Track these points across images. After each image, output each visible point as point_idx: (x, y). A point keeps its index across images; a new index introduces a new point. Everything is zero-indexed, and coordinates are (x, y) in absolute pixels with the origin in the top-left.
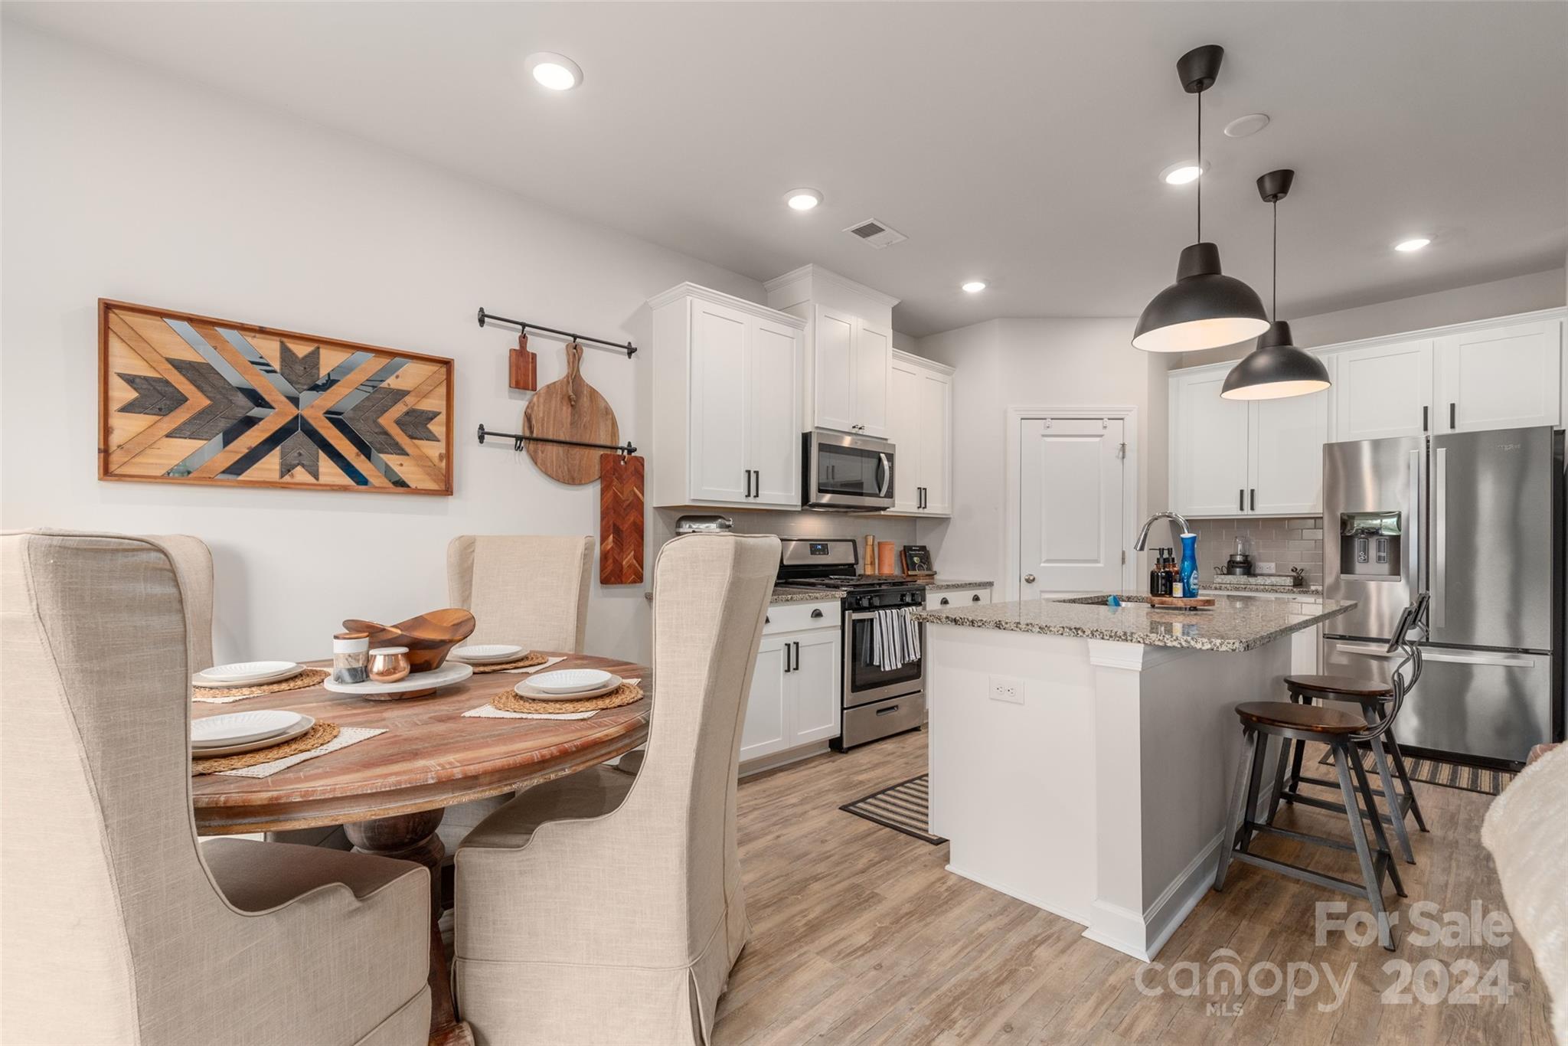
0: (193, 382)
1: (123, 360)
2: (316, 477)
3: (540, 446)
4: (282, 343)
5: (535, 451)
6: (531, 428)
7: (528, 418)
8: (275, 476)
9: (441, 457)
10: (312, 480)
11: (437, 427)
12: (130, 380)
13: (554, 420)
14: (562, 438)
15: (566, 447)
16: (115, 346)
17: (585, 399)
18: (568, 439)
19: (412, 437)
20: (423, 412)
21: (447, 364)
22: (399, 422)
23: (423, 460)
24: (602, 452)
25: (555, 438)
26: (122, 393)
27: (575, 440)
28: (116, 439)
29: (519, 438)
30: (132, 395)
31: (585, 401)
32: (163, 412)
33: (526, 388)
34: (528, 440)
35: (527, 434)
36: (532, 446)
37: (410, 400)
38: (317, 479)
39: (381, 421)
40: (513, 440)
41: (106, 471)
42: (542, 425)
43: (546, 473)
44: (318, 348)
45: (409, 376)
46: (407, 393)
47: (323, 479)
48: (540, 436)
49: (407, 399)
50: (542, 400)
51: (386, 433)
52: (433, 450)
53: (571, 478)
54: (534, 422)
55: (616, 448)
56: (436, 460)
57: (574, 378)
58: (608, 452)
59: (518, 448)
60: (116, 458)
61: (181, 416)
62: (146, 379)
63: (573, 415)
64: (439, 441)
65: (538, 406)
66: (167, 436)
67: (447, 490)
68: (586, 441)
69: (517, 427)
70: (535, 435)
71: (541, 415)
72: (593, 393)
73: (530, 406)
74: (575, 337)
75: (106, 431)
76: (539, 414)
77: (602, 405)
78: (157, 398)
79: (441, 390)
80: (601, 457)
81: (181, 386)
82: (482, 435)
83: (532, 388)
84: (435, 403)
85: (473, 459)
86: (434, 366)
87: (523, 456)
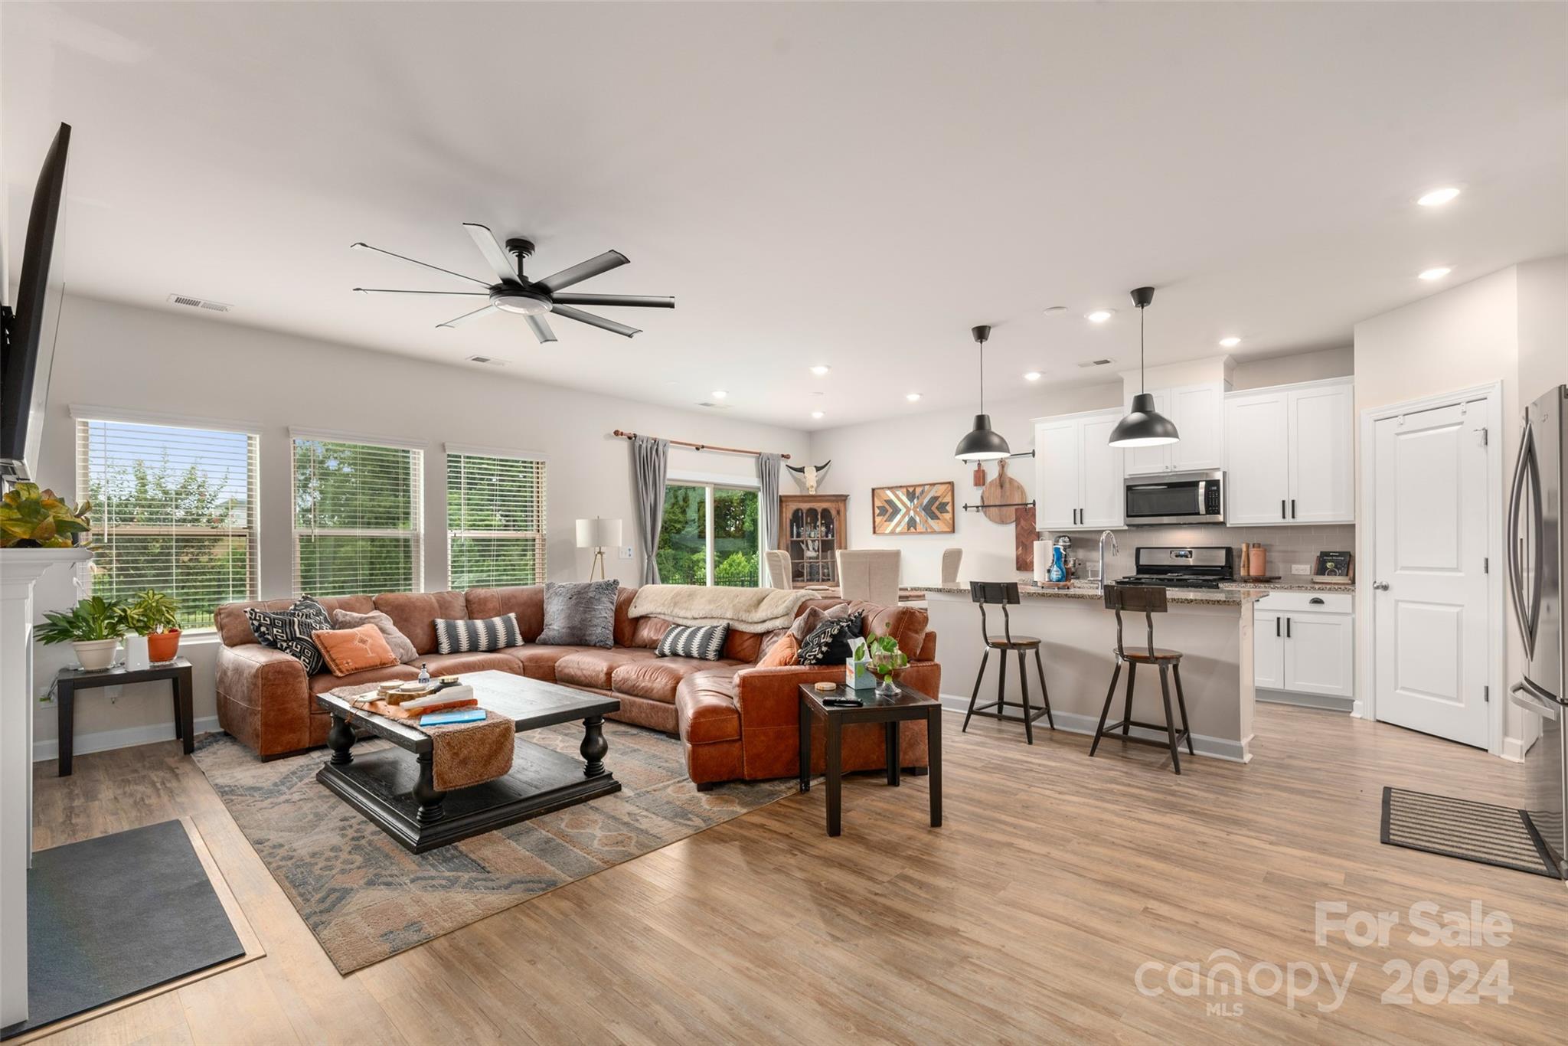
1: (878, 503)
3: (987, 508)
5: (986, 511)
6: (983, 502)
7: (982, 498)
8: (906, 531)
9: (950, 519)
11: (949, 508)
12: (878, 507)
13: (993, 497)
14: (997, 504)
15: (999, 508)
16: (876, 499)
18: (1000, 504)
19: (941, 513)
20: (944, 503)
21: (951, 484)
22: (936, 508)
23: (945, 521)
24: (1016, 507)
25: (994, 504)
26: (877, 511)
27: (1003, 504)
28: (877, 524)
29: (977, 507)
31: (1007, 485)
32: (884, 516)
33: (980, 485)
34: (984, 507)
35: (982, 504)
36: (984, 509)
37: (940, 499)
38: (916, 530)
39: (931, 508)
41: (874, 532)
42: (988, 500)
43: (990, 519)
44: (915, 488)
45: (940, 490)
46: (939, 497)
47: (918, 531)
48: (987, 504)
50: (987, 489)
51: (933, 513)
52: (948, 516)
53: (1002, 521)
54: (984, 499)
55: (1027, 505)
56: (949, 521)
57: (1001, 475)
58: (1020, 507)
59: (978, 511)
60: (877, 529)
61: (887, 515)
62: (881, 507)
63: (1001, 493)
64: (949, 512)
65: (986, 492)
66: (885, 522)
67: (954, 531)
68: (1009, 503)
69: (979, 503)
70: (985, 504)
72: (1011, 480)
73: (983, 493)
75: (874, 522)
76: (986, 495)
77: (1016, 484)
78: (883, 511)
79: (950, 493)
80: (1016, 510)
81: (888, 507)
82: (966, 507)
83: (984, 484)
84: (948, 499)
85: (962, 517)
86: (947, 485)
87: (981, 514)
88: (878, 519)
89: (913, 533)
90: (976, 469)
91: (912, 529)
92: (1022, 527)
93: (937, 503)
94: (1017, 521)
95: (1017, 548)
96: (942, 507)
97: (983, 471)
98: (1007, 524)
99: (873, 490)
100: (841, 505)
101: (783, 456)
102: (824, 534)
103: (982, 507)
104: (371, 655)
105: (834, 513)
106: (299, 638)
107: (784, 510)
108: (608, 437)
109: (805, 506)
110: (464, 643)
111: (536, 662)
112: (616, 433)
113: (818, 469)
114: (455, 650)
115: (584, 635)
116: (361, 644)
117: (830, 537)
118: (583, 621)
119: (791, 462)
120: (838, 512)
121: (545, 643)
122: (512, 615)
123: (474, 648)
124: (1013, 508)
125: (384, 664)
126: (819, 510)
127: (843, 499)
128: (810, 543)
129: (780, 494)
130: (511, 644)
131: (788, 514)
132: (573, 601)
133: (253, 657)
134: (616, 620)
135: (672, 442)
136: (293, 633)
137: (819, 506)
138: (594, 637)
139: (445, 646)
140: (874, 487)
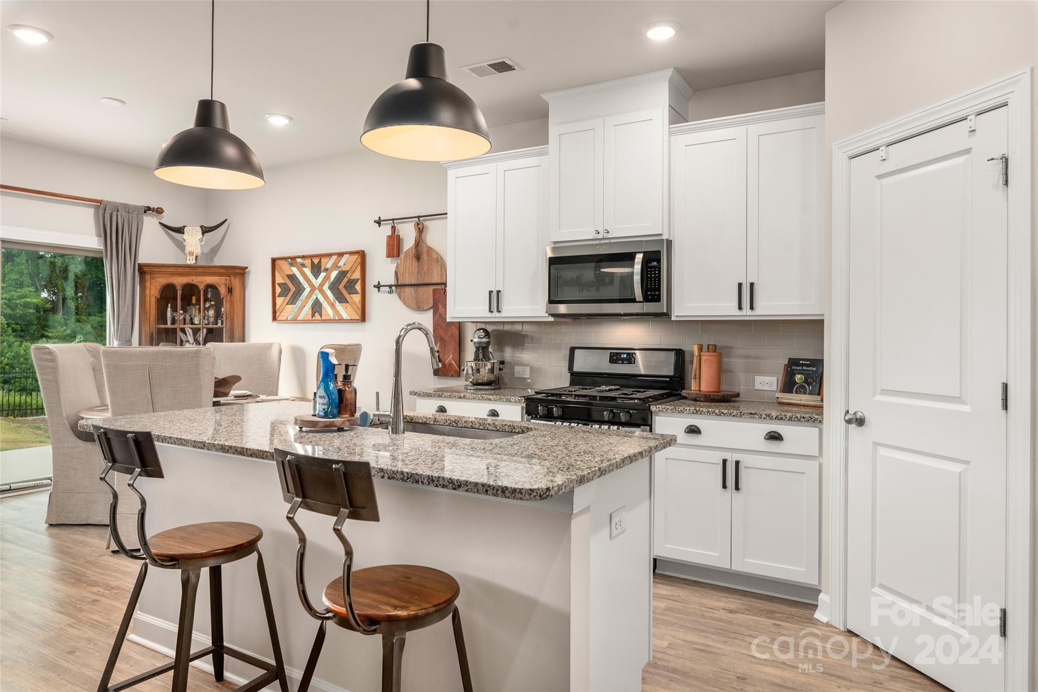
0: (291, 282)
1: (279, 280)
3: (402, 289)
4: (311, 259)
5: (400, 293)
6: (397, 279)
7: (396, 274)
8: (311, 317)
9: (361, 302)
11: (358, 287)
12: (279, 284)
13: (409, 272)
14: (413, 282)
15: (415, 288)
16: (277, 274)
17: (425, 255)
18: (416, 283)
19: (350, 294)
20: (353, 280)
21: (361, 253)
22: (345, 287)
25: (410, 283)
26: (278, 290)
27: (420, 282)
28: (277, 307)
29: (390, 286)
31: (424, 257)
32: (286, 295)
33: (393, 257)
34: (398, 286)
35: (396, 283)
36: (399, 290)
37: (349, 275)
38: (321, 317)
39: (339, 287)
40: (388, 288)
41: (274, 318)
42: (403, 276)
43: (405, 304)
44: (321, 259)
46: (348, 272)
47: (324, 317)
48: (402, 283)
50: (402, 261)
51: (342, 293)
52: (357, 298)
53: (419, 307)
54: (399, 275)
56: (359, 305)
57: (418, 243)
58: (438, 287)
59: (390, 292)
60: (278, 314)
61: (289, 296)
62: (283, 284)
63: (418, 267)
64: (359, 294)
65: (401, 265)
66: (287, 304)
67: (364, 319)
68: (426, 281)
69: (393, 281)
71: (402, 270)
72: (430, 249)
73: (397, 267)
74: (419, 217)
75: (274, 304)
79: (359, 267)
80: (434, 291)
81: (289, 284)
82: (378, 287)
83: (398, 255)
84: (358, 274)
85: (373, 301)
86: (356, 256)
87: (394, 296)
88: (279, 301)
89: (316, 320)
90: (390, 232)
91: (317, 316)
92: (441, 316)
93: (346, 280)
94: (435, 308)
96: (351, 286)
97: (398, 237)
98: (423, 310)
99: (274, 261)
100: (236, 283)
101: (148, 209)
102: (212, 320)
103: (396, 286)
105: (223, 290)
107: (147, 284)
109: (181, 280)
113: (205, 230)
117: (219, 325)
119: (167, 219)
120: (230, 291)
124: (431, 288)
126: (202, 286)
127: (241, 272)
131: (154, 290)
137: (201, 281)
140: (274, 257)
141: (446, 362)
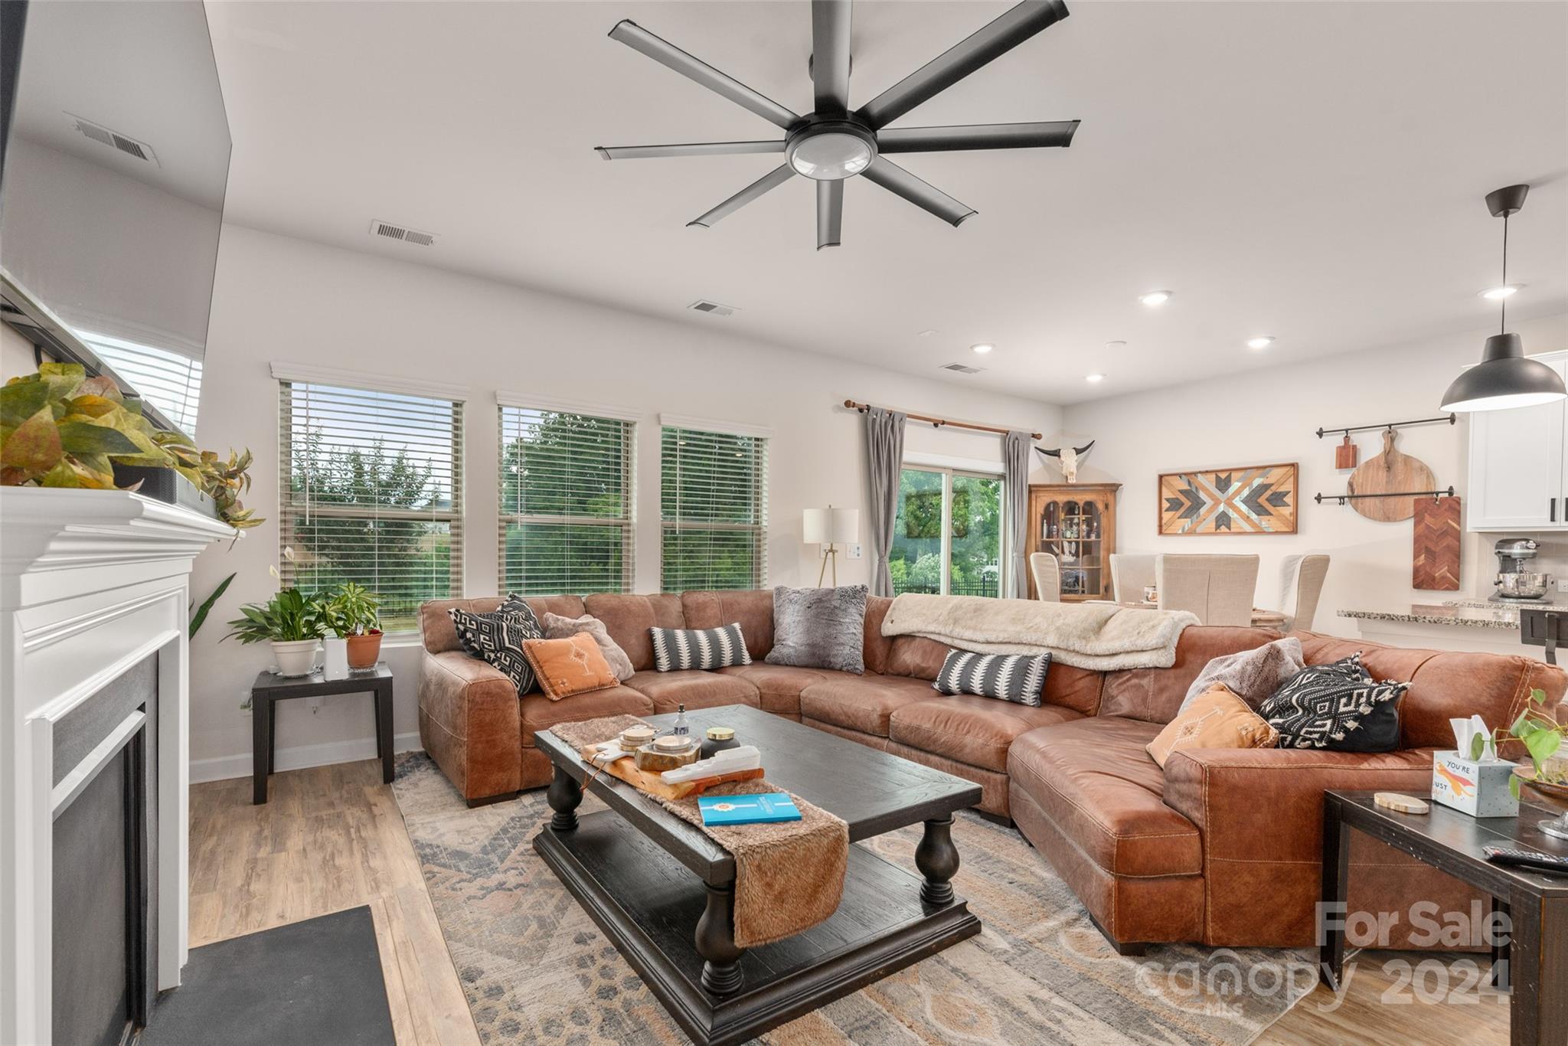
0: (1186, 496)
1: (1166, 494)
2: (1230, 529)
3: (1360, 499)
5: (1356, 504)
6: (1352, 490)
7: (1351, 485)
8: (1214, 530)
9: (1291, 514)
10: (1228, 531)
11: (1289, 499)
12: (1167, 500)
13: (1372, 482)
14: (1379, 493)
15: (1382, 498)
16: (1164, 489)
17: (1401, 464)
18: (1384, 493)
19: (1274, 506)
20: (1282, 492)
21: (1294, 466)
22: (1267, 500)
23: (1281, 517)
24: (1416, 497)
25: (1373, 493)
26: (1166, 505)
27: (1390, 493)
28: (1164, 521)
29: (1342, 498)
30: (1168, 505)
31: (1399, 466)
32: (1177, 510)
33: (1347, 467)
34: (1353, 497)
35: (1350, 494)
36: (1353, 501)
37: (1273, 488)
39: (1259, 500)
40: (1338, 500)
41: (1161, 532)
42: (1362, 487)
43: (1367, 516)
44: (1233, 473)
45: (1274, 476)
46: (1272, 484)
47: (1232, 530)
48: (1360, 494)
49: (1272, 488)
50: (1361, 472)
51: (1262, 506)
52: (1286, 511)
53: (1388, 518)
54: (1355, 486)
55: (1437, 493)
56: (1289, 517)
57: (1391, 452)
58: (1424, 496)
59: (1342, 504)
60: (1164, 528)
61: (1182, 510)
62: (1172, 499)
63: (1388, 477)
64: (1289, 506)
65: (1359, 476)
66: (1179, 518)
67: (1294, 530)
68: (1402, 491)
69: (1344, 491)
70: (1355, 494)
71: (1361, 481)
72: (1407, 459)
73: (1353, 477)
74: (1390, 425)
75: (1160, 518)
76: (1359, 480)
77: (1416, 464)
78: (1175, 505)
79: (1291, 479)
80: (1416, 501)
81: (1183, 499)
82: (1319, 498)
83: (1354, 465)
84: (1288, 486)
85: (1311, 513)
86: (1288, 468)
87: (1348, 508)
88: (1166, 516)
89: (1225, 533)
90: (1343, 444)
91: (1223, 529)
92: (1428, 527)
93: (1269, 493)
94: (1418, 518)
95: (1416, 556)
96: (1277, 499)
97: (1354, 447)
98: (1395, 520)
99: (1161, 477)
100: (1110, 497)
101: (1034, 436)
102: (1085, 533)
103: (1350, 497)
104: (589, 673)
105: (1100, 507)
106: (508, 649)
107: (1034, 503)
108: (838, 408)
109: (1062, 499)
110: (686, 660)
111: (776, 689)
112: (848, 404)
113: (1078, 451)
114: (675, 668)
115: (828, 656)
116: (577, 659)
117: (1093, 537)
118: (826, 637)
120: (1107, 506)
121: (777, 663)
122: (737, 625)
123: (696, 666)
124: (1411, 499)
125: (603, 685)
126: (1081, 504)
127: (1113, 488)
128: (1066, 544)
129: (1030, 482)
130: (737, 663)
131: (1039, 509)
132: (813, 611)
133: (459, 671)
134: (866, 637)
135: (909, 416)
136: (501, 641)
137: (1081, 499)
138: (840, 659)
139: (664, 663)
140: (1162, 473)
141: (1437, 575)
